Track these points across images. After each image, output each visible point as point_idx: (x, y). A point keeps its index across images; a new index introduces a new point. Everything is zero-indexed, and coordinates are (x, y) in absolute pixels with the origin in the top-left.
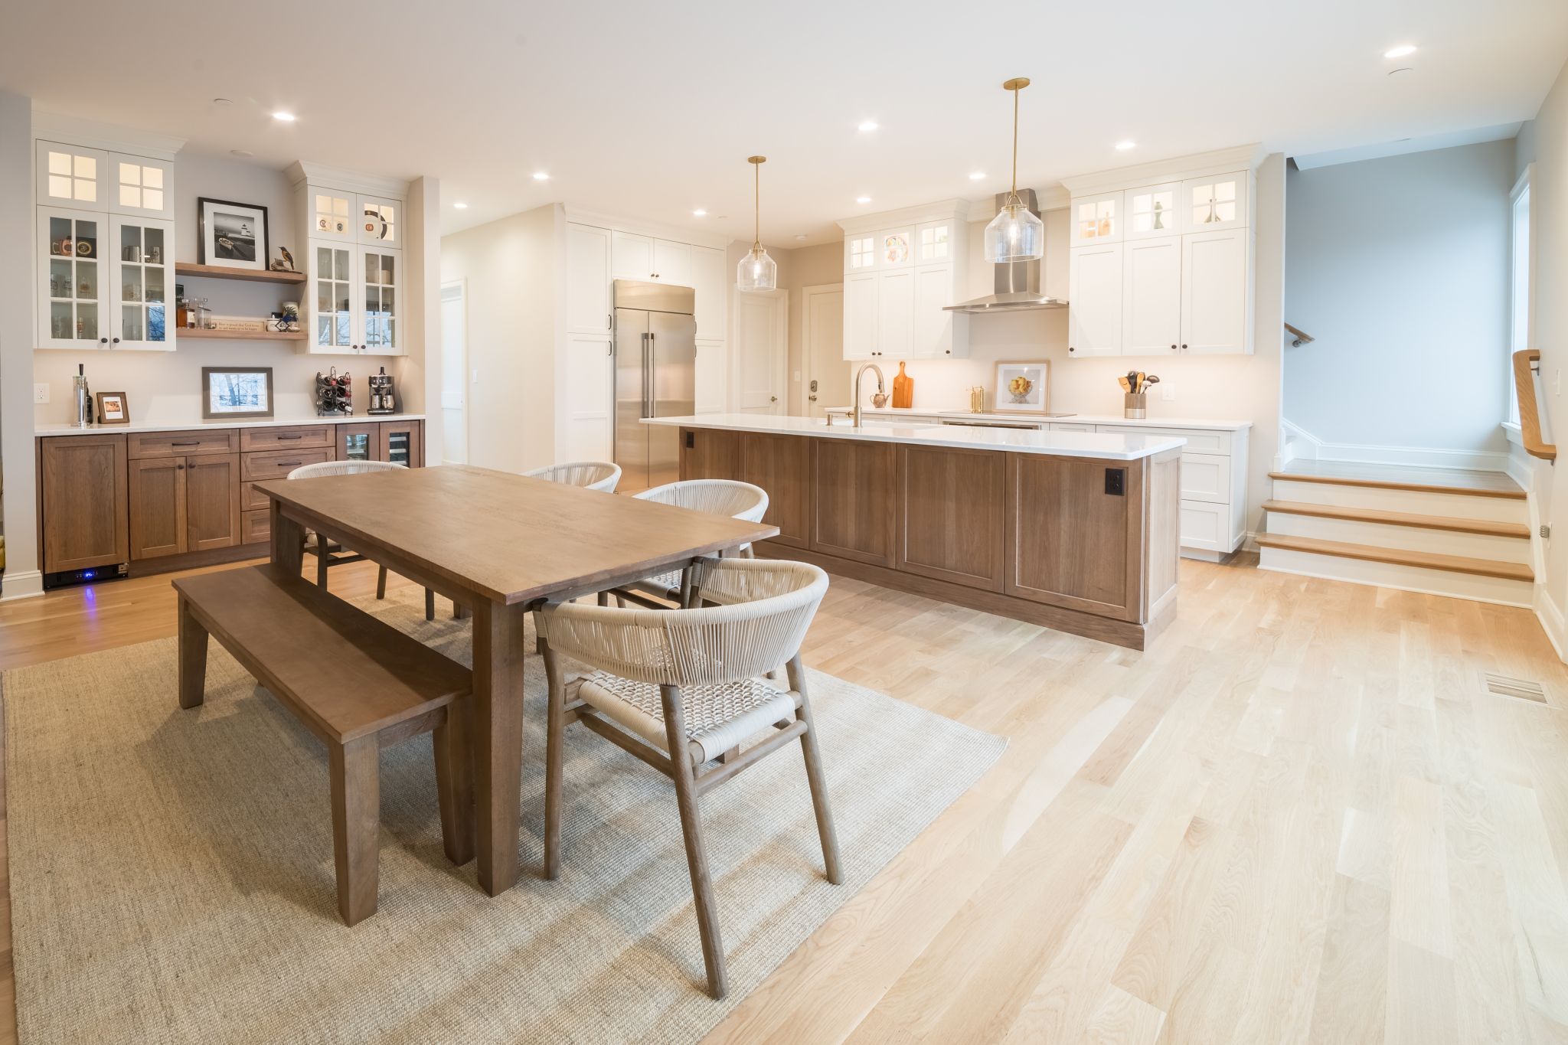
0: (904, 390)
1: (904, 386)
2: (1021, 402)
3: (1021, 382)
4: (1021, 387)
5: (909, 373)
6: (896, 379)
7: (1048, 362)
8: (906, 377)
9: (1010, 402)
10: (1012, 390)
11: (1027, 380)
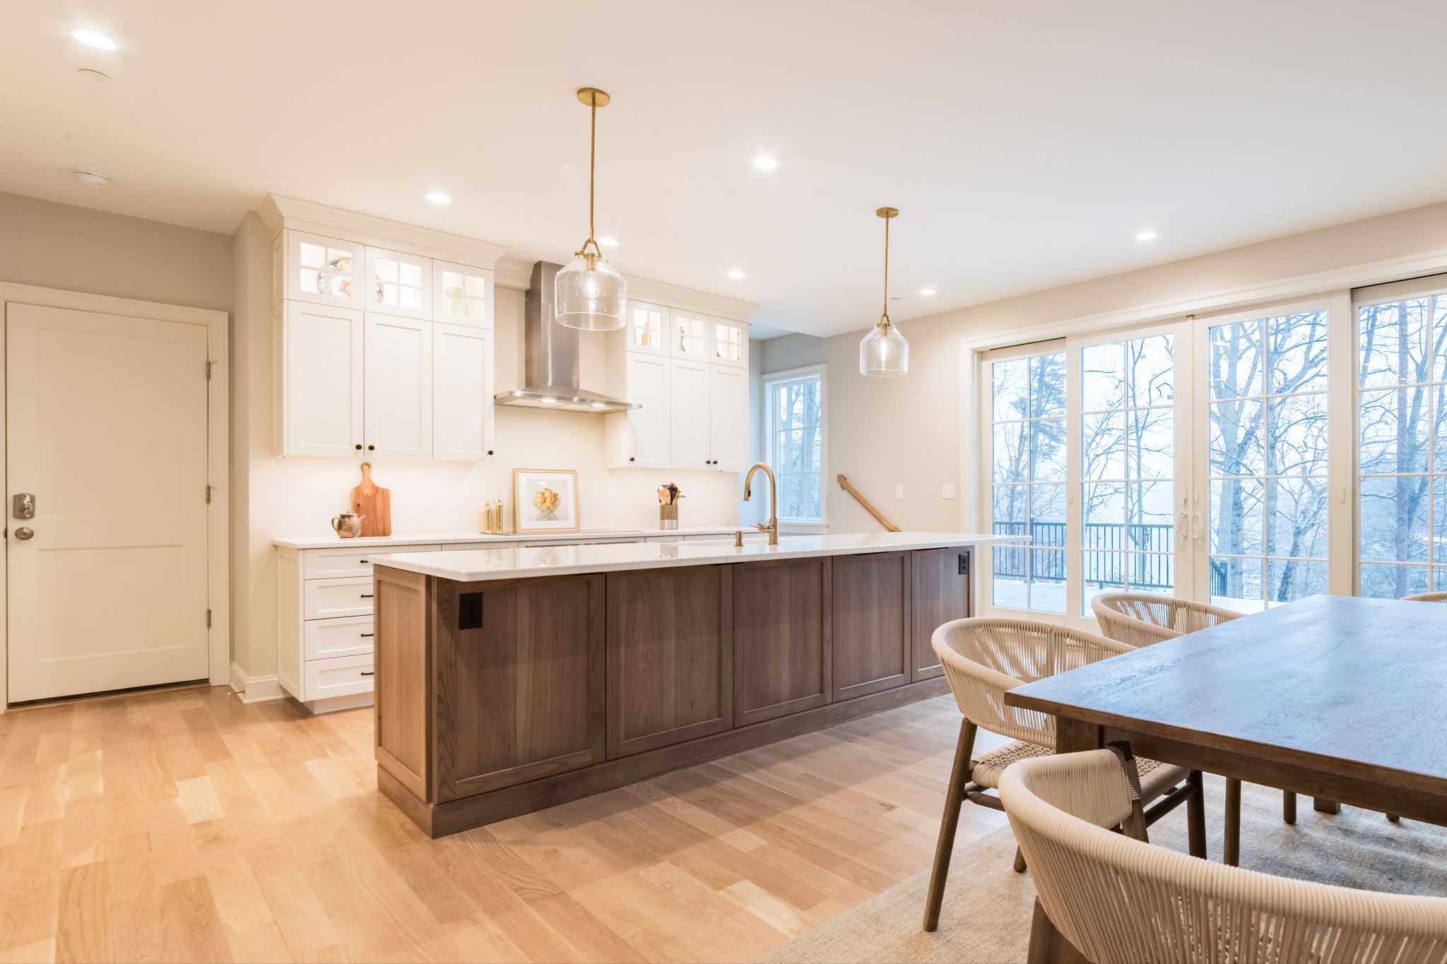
0: (375, 508)
1: (375, 502)
2: (549, 519)
3: (547, 494)
4: (548, 500)
5: (380, 477)
6: (358, 491)
7: (574, 472)
8: (377, 487)
9: (537, 520)
10: (539, 504)
11: (554, 492)
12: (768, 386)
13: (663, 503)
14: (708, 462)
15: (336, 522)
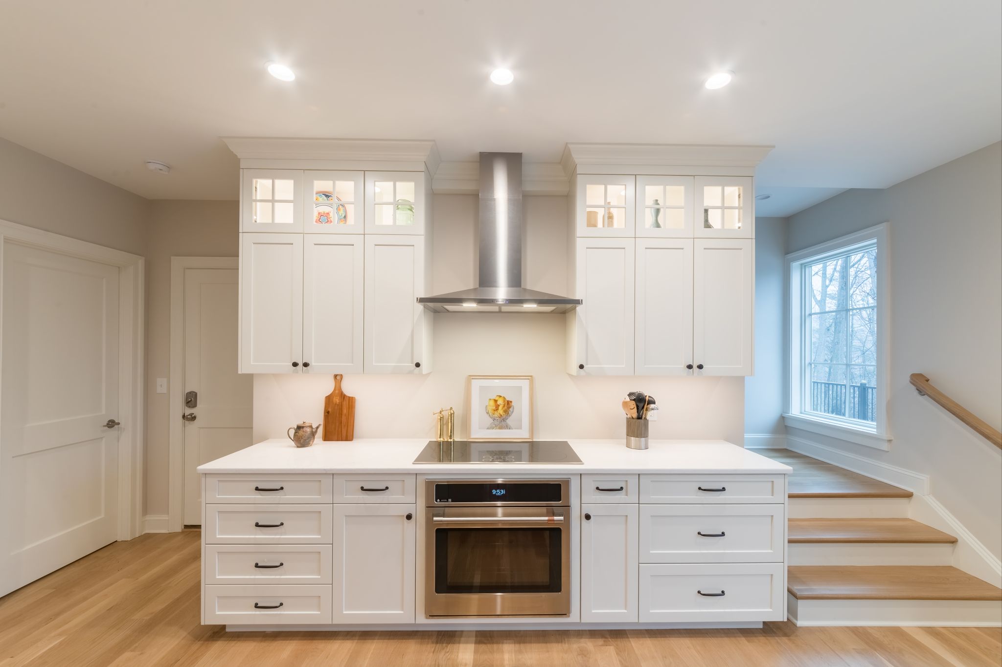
0: (341, 414)
1: (341, 410)
2: (501, 428)
3: (500, 402)
4: (500, 408)
5: (348, 389)
6: (329, 399)
7: (530, 378)
8: (345, 395)
9: (488, 429)
10: (490, 412)
11: (507, 399)
12: (795, 266)
13: (629, 416)
14: (690, 367)
15: (292, 432)
